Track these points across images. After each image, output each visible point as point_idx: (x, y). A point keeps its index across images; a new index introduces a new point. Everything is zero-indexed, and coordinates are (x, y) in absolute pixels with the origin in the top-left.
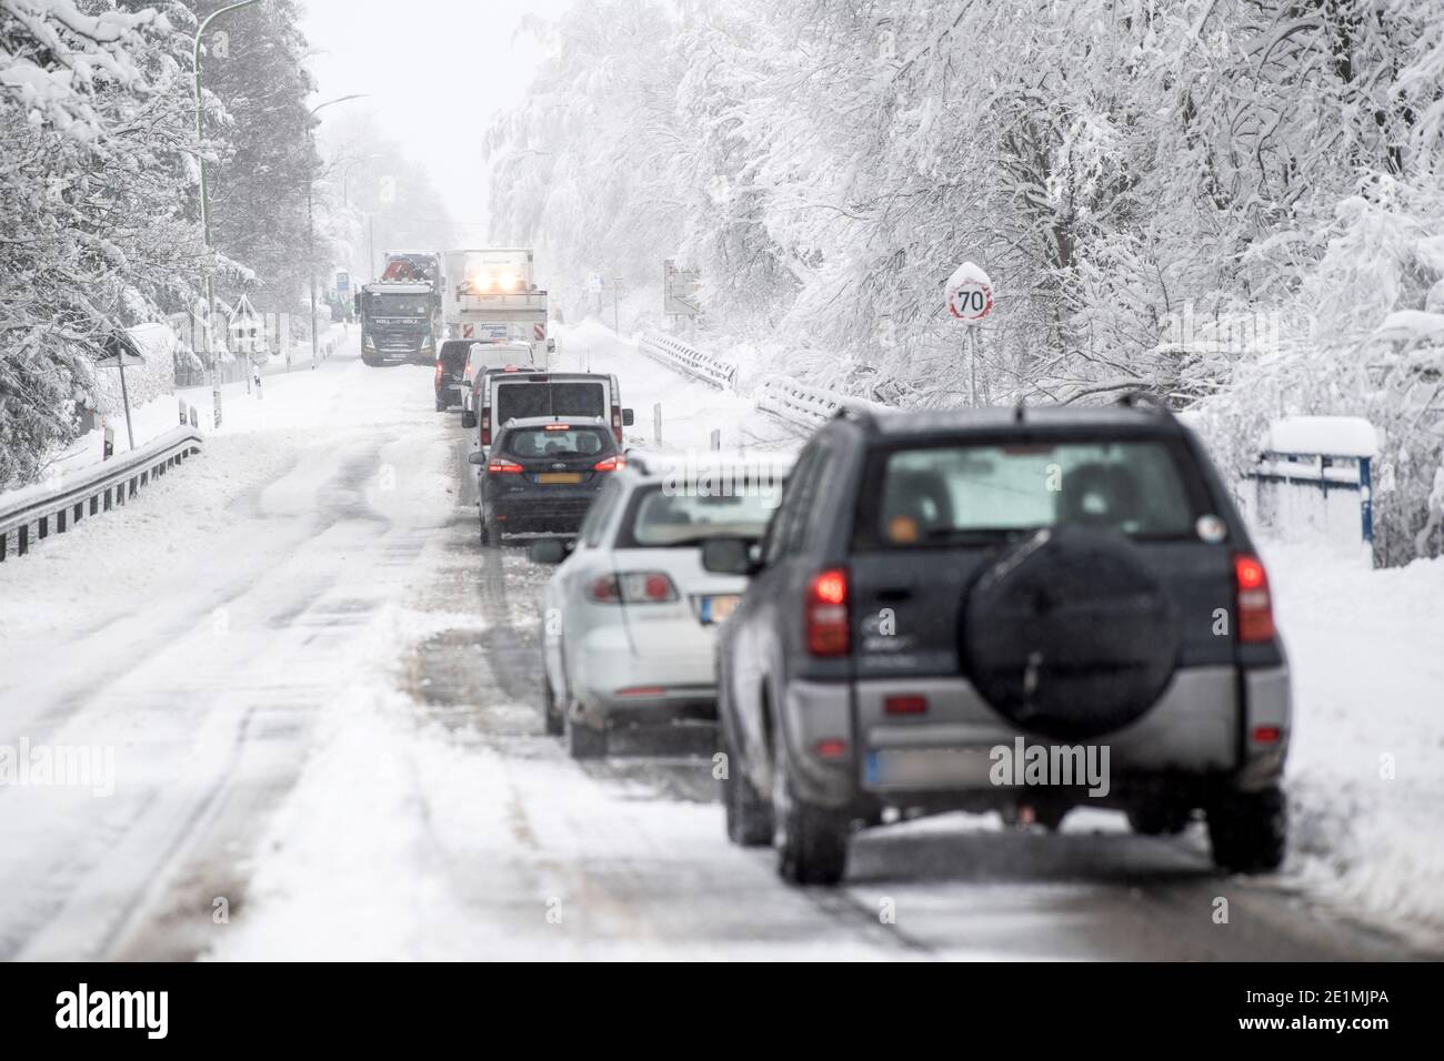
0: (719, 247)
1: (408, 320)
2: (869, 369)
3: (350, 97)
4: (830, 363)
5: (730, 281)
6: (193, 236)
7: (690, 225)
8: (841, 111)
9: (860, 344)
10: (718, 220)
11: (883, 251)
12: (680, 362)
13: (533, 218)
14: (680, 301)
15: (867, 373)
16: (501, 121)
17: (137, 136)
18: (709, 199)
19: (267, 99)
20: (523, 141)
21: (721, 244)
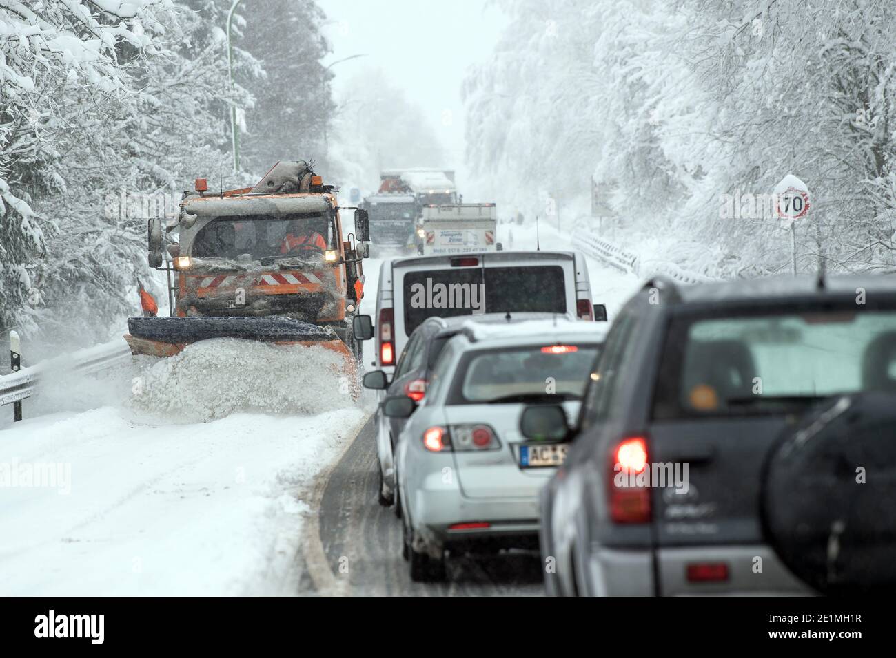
0: (627, 165)
1: (397, 223)
2: (734, 257)
3: (355, 56)
4: (704, 253)
5: (636, 190)
6: (224, 162)
7: (606, 149)
8: (694, 61)
9: (726, 238)
10: (626, 145)
11: (742, 166)
12: (599, 253)
13: (498, 145)
14: (601, 206)
15: (733, 260)
16: (474, 72)
17: (185, 88)
18: (619, 129)
19: (291, 58)
20: (491, 87)
21: (628, 163)
